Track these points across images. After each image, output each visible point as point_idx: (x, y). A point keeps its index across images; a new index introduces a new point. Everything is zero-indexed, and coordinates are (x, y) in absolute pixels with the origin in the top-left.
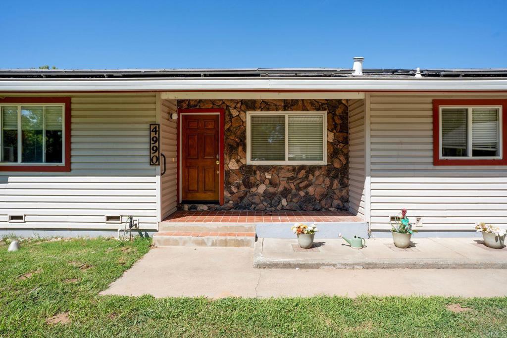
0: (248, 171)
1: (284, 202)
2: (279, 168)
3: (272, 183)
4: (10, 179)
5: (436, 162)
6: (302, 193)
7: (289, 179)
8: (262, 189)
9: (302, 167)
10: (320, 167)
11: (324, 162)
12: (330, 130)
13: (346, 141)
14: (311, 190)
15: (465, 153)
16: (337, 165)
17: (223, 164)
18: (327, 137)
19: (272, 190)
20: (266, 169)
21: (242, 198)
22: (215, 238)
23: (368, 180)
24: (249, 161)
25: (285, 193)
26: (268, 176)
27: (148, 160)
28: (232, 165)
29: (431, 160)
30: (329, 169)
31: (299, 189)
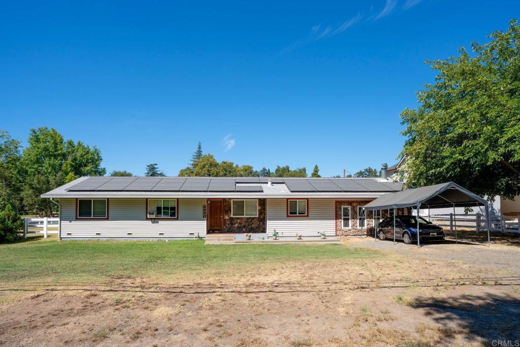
0: (232, 219)
1: (244, 230)
2: (242, 218)
3: (240, 223)
4: (159, 222)
5: (288, 216)
6: (250, 227)
7: (245, 222)
8: (236, 225)
9: (250, 218)
10: (256, 218)
11: (257, 216)
12: (259, 205)
13: (264, 209)
14: (253, 225)
15: (296, 214)
16: (261, 217)
17: (223, 217)
18: (258, 208)
19: (240, 225)
20: (238, 219)
21: (230, 228)
22: (223, 238)
23: (268, 221)
24: (232, 216)
25: (244, 227)
26: (238, 221)
27: (202, 216)
28: (227, 217)
29: (286, 216)
30: (259, 218)
31: (249, 225)
